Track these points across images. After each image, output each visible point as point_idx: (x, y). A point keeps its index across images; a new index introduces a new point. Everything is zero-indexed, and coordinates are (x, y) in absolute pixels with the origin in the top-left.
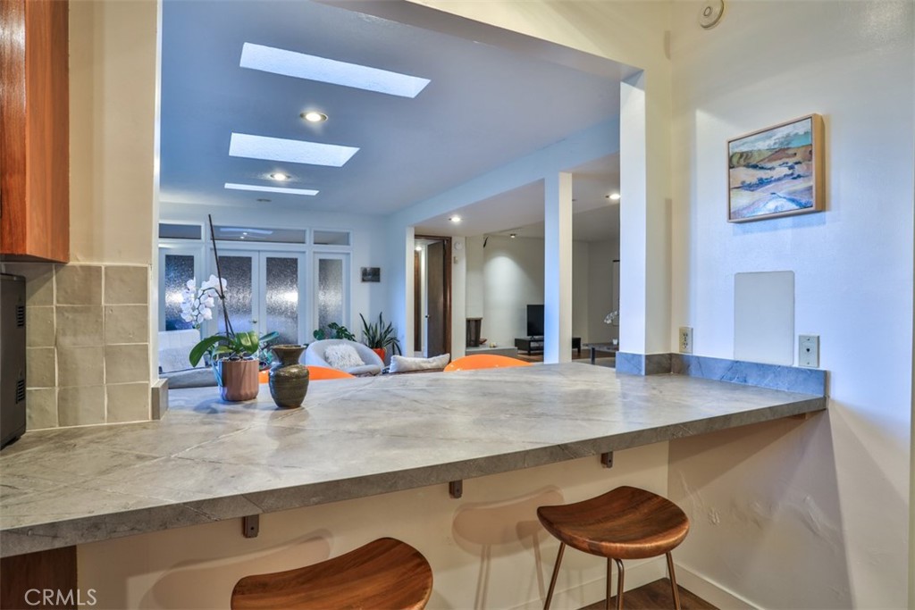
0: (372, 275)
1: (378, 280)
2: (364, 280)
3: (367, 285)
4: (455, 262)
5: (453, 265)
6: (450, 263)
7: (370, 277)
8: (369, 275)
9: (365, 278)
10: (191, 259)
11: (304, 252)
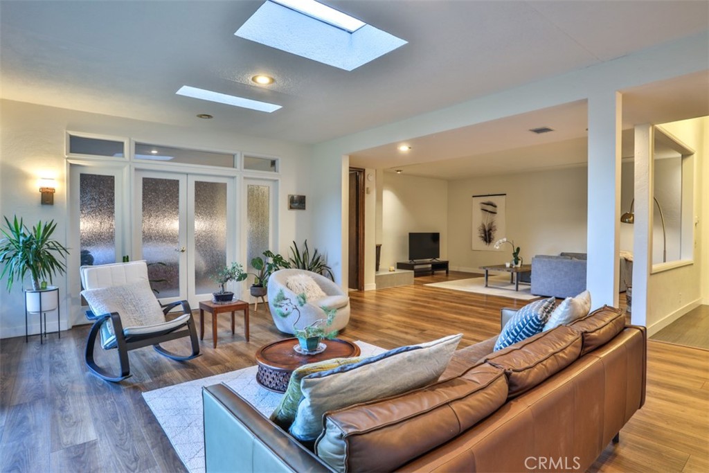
0: (298, 203)
1: (303, 208)
2: (291, 208)
3: (294, 212)
4: (368, 193)
5: (366, 195)
6: (364, 193)
7: (296, 204)
8: (296, 203)
9: (292, 206)
10: (111, 180)
11: (233, 177)
